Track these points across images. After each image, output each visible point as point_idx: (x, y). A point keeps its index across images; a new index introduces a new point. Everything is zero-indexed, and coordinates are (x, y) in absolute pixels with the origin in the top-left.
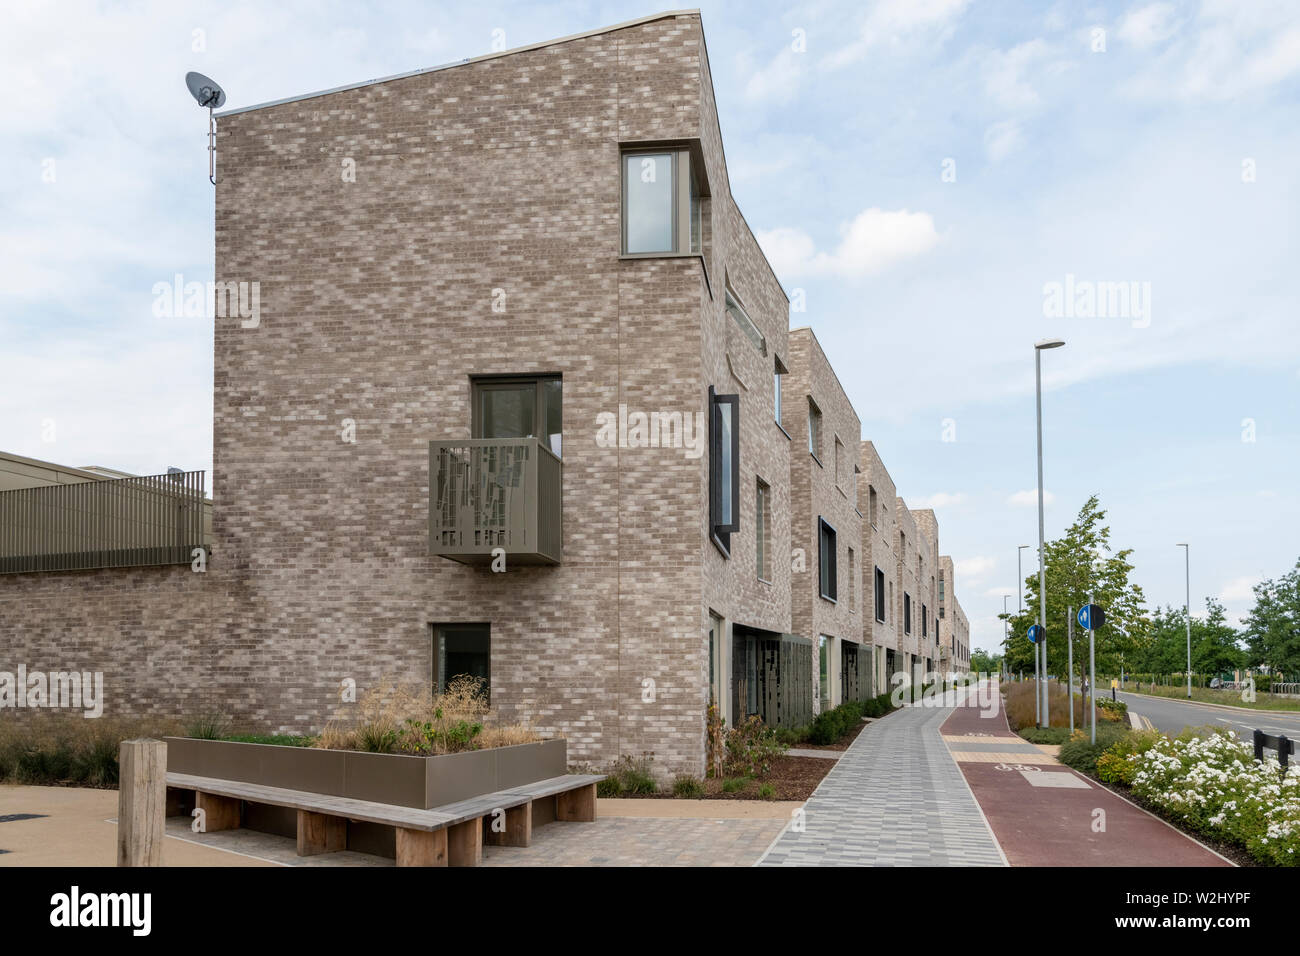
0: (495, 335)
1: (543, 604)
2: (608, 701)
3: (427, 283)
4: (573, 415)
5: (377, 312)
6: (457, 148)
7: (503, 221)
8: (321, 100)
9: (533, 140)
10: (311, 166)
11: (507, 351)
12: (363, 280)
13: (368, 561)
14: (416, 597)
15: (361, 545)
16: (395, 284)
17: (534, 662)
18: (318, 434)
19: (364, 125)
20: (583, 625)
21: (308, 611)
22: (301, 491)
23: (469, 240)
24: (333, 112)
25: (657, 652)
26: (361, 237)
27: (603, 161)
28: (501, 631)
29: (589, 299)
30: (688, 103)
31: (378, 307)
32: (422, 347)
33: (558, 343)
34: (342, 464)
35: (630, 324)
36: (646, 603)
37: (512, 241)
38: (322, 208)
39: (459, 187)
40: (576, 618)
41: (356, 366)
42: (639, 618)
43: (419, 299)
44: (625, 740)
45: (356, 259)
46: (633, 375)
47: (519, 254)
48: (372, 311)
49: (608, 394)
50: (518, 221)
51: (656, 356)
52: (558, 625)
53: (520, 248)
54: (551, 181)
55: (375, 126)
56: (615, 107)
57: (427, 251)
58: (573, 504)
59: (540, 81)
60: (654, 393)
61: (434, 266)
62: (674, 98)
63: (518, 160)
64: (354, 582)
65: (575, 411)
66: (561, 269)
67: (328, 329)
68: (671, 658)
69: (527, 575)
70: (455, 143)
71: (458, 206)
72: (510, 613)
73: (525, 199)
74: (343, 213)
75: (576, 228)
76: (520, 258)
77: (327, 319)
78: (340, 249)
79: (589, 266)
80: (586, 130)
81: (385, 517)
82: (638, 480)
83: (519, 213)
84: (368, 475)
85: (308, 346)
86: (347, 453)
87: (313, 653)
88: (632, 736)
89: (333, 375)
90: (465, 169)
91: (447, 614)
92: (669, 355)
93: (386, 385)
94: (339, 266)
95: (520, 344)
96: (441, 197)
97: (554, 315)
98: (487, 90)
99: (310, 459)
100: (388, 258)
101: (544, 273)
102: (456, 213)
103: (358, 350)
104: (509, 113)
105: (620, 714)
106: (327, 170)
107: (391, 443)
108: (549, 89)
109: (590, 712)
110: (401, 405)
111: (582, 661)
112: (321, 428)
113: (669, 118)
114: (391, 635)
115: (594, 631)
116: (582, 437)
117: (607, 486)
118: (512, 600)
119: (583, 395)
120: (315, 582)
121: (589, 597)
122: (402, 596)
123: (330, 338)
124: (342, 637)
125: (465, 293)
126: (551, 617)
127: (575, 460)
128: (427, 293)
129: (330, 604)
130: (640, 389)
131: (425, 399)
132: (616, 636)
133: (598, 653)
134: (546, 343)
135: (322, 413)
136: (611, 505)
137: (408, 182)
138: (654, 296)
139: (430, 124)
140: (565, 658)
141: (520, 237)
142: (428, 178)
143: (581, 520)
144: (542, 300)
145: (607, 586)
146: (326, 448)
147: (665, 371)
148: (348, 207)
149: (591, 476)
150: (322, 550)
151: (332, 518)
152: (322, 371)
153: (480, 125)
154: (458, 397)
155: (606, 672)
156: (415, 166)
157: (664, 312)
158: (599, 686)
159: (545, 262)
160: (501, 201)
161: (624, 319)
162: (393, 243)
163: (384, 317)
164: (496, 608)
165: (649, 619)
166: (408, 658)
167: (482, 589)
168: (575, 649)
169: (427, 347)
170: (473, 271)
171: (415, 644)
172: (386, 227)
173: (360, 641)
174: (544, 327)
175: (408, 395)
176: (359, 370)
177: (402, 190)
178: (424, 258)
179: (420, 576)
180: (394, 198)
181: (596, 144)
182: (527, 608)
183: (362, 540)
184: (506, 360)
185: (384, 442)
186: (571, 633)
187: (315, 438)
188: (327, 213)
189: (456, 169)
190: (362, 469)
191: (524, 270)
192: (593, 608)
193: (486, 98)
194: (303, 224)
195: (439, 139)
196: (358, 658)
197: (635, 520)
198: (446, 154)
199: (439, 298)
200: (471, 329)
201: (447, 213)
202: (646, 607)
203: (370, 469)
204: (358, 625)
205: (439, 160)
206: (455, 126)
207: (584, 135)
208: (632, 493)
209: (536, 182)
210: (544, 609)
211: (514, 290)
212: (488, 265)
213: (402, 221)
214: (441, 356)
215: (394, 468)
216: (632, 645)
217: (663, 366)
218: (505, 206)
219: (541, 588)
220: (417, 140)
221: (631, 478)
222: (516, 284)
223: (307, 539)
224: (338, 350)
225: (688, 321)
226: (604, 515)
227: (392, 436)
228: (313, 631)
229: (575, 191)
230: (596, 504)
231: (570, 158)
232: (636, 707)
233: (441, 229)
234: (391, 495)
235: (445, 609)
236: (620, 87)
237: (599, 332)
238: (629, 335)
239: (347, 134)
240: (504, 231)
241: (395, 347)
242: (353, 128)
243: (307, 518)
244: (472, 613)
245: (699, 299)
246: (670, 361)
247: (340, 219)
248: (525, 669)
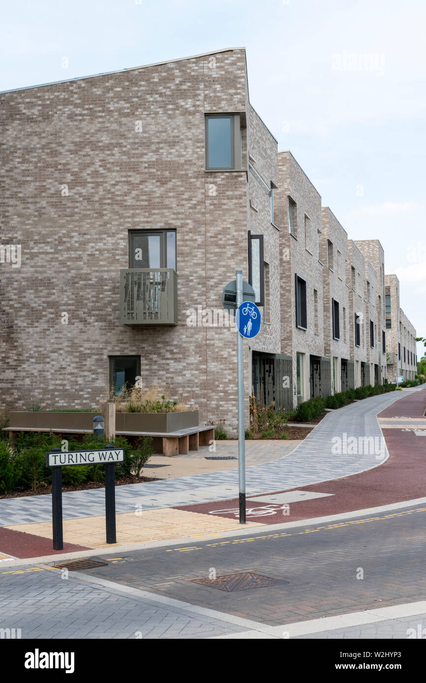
0: (142, 209)
1: (168, 345)
2: (201, 394)
3: (106, 182)
4: (183, 250)
5: (80, 197)
6: (122, 114)
7: (145, 151)
8: (49, 87)
9: (161, 111)
10: (45, 121)
11: (147, 217)
12: (72, 180)
13: (76, 324)
14: (102, 343)
15: (72, 316)
16: (89, 183)
17: (163, 375)
18: (49, 259)
19: (72, 101)
20: (188, 356)
21: (45, 350)
22: (41, 288)
23: (128, 160)
24: (56, 94)
25: (226, 370)
26: (71, 158)
27: (197, 122)
28: (146, 359)
29: (190, 191)
30: (239, 94)
31: (80, 194)
32: (104, 215)
33: (174, 214)
34: (62, 274)
35: (211, 205)
36: (221, 345)
37: (150, 162)
38: (51, 143)
39: (122, 133)
40: (184, 352)
41: (69, 224)
42: (217, 352)
43: (102, 190)
44: (210, 413)
45: (69, 169)
46: (213, 230)
47: (153, 168)
48: (77, 196)
49: (200, 239)
50: (153, 151)
51: (225, 221)
52: (176, 356)
53: (154, 165)
54: (170, 132)
55: (78, 101)
56: (203, 95)
57: (106, 166)
58: (183, 295)
59: (164, 81)
60: (223, 239)
61: (109, 174)
62: (232, 91)
63: (153, 121)
64: (69, 335)
65: (183, 248)
66: (176, 176)
67: (54, 205)
68: (233, 372)
69: (159, 331)
70: (120, 111)
71: (122, 143)
72: (151, 351)
73: (156, 141)
74: (62, 146)
75: (183, 156)
76: (154, 170)
77: (54, 200)
78: (60, 164)
79: (190, 175)
80: (188, 106)
81: (85, 302)
82: (216, 283)
83: (153, 147)
84: (76, 280)
85: (44, 214)
86: (65, 269)
87: (48, 371)
88: (214, 412)
89: (57, 229)
90: (125, 124)
91: (118, 351)
92: (231, 220)
93: (85, 234)
94: (60, 173)
95: (154, 214)
96: (112, 139)
97: (172, 200)
98: (136, 85)
99: (45, 272)
100: (85, 169)
101: (167, 178)
102: (121, 147)
103: (70, 216)
104: (148, 96)
105: (208, 401)
106: (53, 123)
107: (88, 264)
108: (168, 85)
109: (192, 400)
110: (93, 245)
111: (188, 374)
112: (51, 256)
113: (230, 101)
114: (89, 362)
115: (194, 359)
116: (187, 261)
117: (200, 286)
118: (152, 344)
119: (187, 240)
120: (49, 335)
121: (191, 342)
122: (94, 342)
123: (55, 210)
124: (63, 363)
125: (126, 188)
126: (172, 352)
127: (183, 273)
128: (106, 187)
129: (56, 346)
130: (217, 237)
131: (105, 242)
132: (205, 362)
133: (196, 370)
134: (168, 214)
135: (51, 248)
136: (202, 296)
137: (96, 131)
138: (223, 191)
139: (107, 101)
140: (180, 373)
141: (154, 159)
142: (106, 129)
143: (187, 303)
144: (166, 192)
145: (201, 336)
146: (54, 266)
147: (229, 228)
148: (65, 143)
149: (192, 281)
150: (52, 318)
151: (57, 302)
152: (51, 227)
153: (133, 102)
154: (123, 241)
155: (200, 380)
156: (99, 123)
157: (228, 199)
158: (197, 387)
159: (167, 172)
160: (144, 141)
161: (208, 202)
162: (88, 162)
163: (84, 199)
164: (144, 348)
165: (222, 353)
166: (98, 373)
167: (136, 338)
168: (184, 368)
169: (106, 215)
170: (130, 176)
171: (101, 367)
172: (85, 153)
173: (73, 365)
174: (167, 205)
175: (97, 239)
176: (71, 226)
177: (93, 135)
178: (104, 169)
179: (104, 332)
180: (88, 139)
181: (193, 114)
182: (159, 348)
183: (73, 313)
184: (148, 222)
185: (84, 263)
186: (182, 360)
187: (48, 261)
188: (53, 145)
189: (121, 124)
190: (72, 277)
191: (157, 177)
192: (193, 348)
193: (136, 89)
194: (41, 151)
195: (112, 109)
196: (72, 374)
197: (214, 303)
198: (116, 117)
199: (113, 190)
200: (129, 206)
201: (116, 147)
202: (220, 347)
203: (77, 277)
204: (72, 357)
205: (112, 119)
206: (120, 102)
207: (187, 109)
208: (213, 290)
209: (162, 132)
210: (168, 348)
211: (151, 187)
212: (137, 174)
213: (92, 150)
214: (114, 220)
215: (90, 277)
216: (213, 366)
217: (228, 226)
218: (147, 144)
219: (167, 337)
220: (100, 109)
221: (212, 282)
222: (152, 184)
223: (44, 313)
224: (59, 216)
225: (241, 204)
226: (199, 300)
227: (88, 260)
228: (48, 360)
229: (182, 137)
230: (195, 295)
231: (180, 120)
232: (216, 397)
233: (113, 155)
234: (89, 291)
235: (117, 348)
236: (205, 85)
237: (195, 208)
238: (210, 210)
239: (63, 105)
240: (146, 157)
241: (89, 215)
242: (66, 102)
243: (44, 302)
244: (131, 351)
245: (246, 192)
246: (232, 223)
247: (60, 149)
248: (159, 379)
